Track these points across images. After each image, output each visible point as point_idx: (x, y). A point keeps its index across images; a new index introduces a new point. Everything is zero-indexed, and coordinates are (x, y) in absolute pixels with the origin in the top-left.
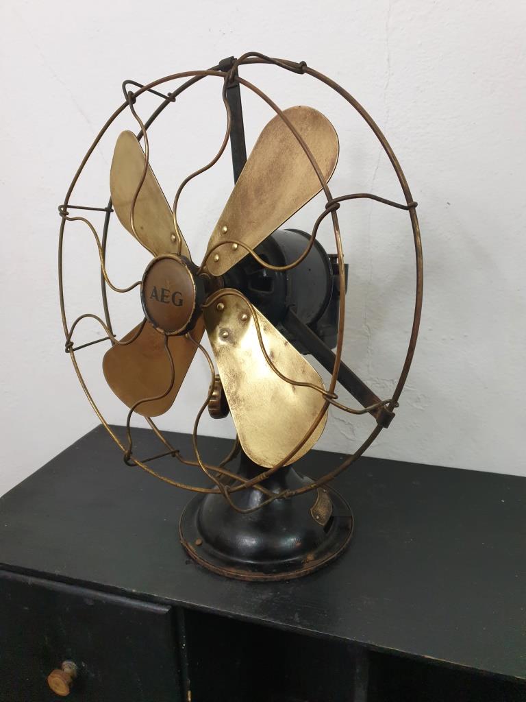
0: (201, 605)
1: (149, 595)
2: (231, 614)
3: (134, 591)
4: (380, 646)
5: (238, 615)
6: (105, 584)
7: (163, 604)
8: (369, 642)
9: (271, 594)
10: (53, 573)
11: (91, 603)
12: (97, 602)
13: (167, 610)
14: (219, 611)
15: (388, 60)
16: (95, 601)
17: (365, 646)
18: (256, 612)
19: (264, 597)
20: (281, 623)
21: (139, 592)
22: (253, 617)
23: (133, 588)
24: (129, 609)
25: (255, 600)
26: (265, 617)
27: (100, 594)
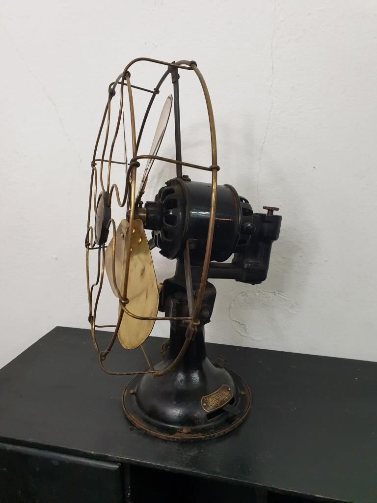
0: (145, 462)
1: (104, 455)
2: (167, 468)
3: (92, 452)
4: (282, 489)
5: (173, 469)
6: (70, 448)
7: (114, 462)
8: (273, 486)
9: (197, 451)
10: (28, 441)
11: (57, 464)
12: (62, 463)
13: (117, 467)
14: (158, 466)
15: (273, 68)
16: (59, 461)
17: (270, 489)
18: (187, 466)
19: (192, 454)
20: (207, 474)
21: (96, 453)
22: (186, 469)
23: (92, 450)
24: (87, 467)
25: (185, 456)
26: (194, 470)
27: (64, 457)
